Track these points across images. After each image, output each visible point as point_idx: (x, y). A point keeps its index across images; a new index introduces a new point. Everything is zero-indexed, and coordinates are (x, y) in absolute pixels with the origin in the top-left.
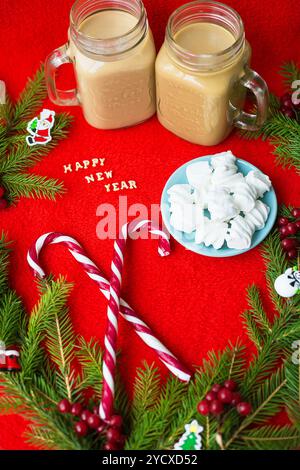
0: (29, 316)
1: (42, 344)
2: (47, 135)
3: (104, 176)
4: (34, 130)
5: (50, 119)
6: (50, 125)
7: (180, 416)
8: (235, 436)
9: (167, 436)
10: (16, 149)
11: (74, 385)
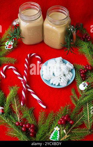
0: (6, 97)
1: (10, 105)
2: (11, 46)
4: (8, 45)
6: (12, 43)
7: (53, 126)
8: (69, 131)
9: (49, 132)
10: (2, 50)
11: (20, 117)
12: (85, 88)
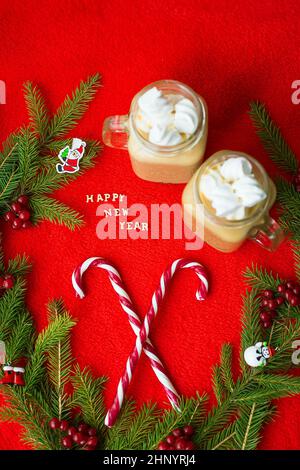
2: (75, 165)
4: (64, 159)
6: (80, 156)
10: (46, 171)
11: (65, 405)
12: (259, 363)
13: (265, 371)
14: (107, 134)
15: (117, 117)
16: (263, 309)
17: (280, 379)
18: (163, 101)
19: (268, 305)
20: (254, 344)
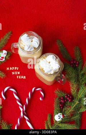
2: (3, 58)
3: (17, 73)
5: (5, 54)
12: (60, 120)
13: (61, 122)
14: (12, 48)
15: (15, 43)
16: (61, 103)
17: (66, 125)
18: (28, 38)
19: (62, 102)
20: (58, 114)
